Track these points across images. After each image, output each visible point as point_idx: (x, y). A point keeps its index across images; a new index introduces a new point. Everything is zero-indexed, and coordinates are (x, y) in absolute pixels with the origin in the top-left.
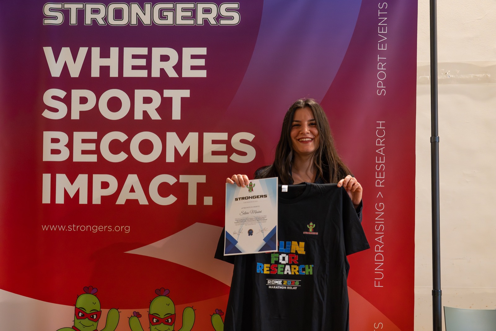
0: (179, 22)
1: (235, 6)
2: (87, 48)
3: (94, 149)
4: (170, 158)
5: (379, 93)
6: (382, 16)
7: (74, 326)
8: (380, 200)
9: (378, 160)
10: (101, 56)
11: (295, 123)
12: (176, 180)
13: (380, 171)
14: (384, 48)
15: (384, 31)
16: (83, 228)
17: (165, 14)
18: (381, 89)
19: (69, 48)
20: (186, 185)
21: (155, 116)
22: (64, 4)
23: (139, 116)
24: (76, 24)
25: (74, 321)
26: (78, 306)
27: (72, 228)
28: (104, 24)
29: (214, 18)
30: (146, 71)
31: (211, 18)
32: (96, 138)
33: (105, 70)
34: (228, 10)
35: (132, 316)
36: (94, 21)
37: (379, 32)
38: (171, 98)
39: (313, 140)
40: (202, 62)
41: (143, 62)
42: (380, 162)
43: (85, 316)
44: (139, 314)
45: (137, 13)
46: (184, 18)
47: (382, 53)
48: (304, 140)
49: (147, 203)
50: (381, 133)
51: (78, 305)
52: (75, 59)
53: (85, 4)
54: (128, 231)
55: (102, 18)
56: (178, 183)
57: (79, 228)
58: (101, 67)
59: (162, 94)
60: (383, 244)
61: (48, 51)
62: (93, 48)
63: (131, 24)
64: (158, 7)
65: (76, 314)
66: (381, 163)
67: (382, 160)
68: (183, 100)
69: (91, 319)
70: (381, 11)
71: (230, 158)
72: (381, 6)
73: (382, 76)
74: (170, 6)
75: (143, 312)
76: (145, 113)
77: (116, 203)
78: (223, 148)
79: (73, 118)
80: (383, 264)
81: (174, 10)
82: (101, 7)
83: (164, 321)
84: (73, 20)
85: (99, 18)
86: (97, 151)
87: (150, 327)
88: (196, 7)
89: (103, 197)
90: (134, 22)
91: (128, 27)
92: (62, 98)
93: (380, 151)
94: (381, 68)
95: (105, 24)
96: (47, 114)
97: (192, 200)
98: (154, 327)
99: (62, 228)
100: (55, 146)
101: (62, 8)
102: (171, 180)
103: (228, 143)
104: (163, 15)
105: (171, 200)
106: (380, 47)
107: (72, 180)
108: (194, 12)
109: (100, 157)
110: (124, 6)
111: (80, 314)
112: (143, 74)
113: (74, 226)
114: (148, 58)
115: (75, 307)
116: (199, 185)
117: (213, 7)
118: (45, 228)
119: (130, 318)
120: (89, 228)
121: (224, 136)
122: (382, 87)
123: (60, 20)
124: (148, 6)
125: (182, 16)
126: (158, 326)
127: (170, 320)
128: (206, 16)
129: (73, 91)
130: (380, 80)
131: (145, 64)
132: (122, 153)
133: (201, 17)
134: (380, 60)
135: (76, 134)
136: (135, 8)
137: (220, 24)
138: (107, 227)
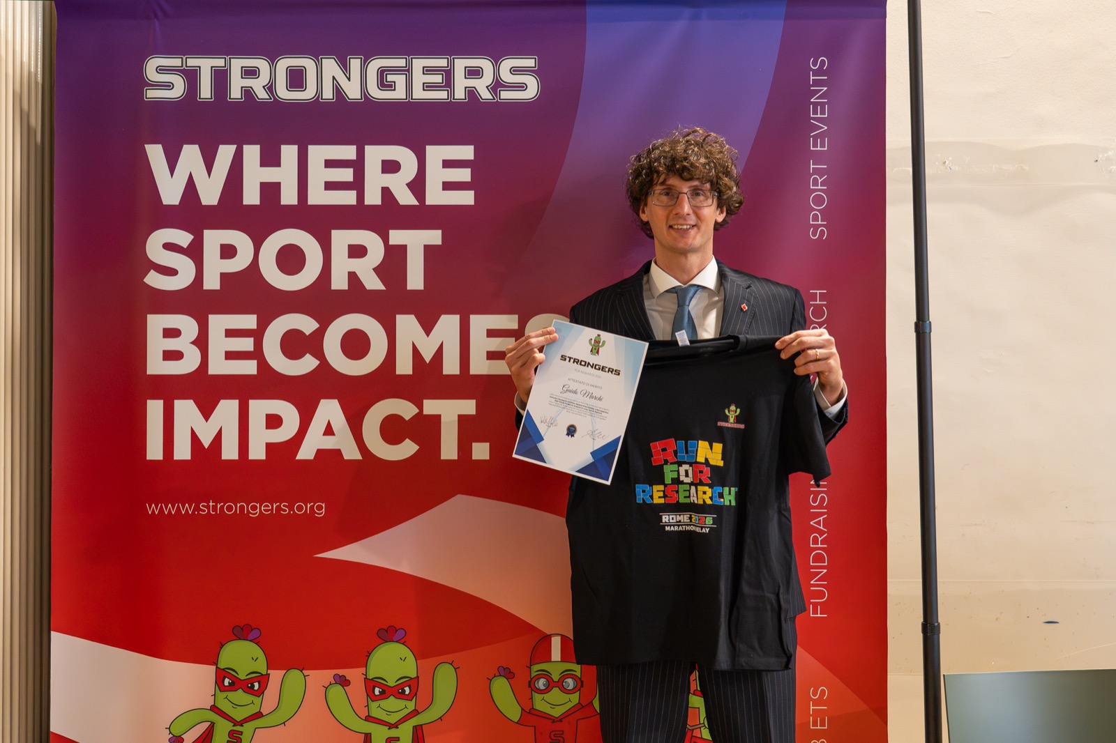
0: (419, 94)
1: (530, 62)
2: (234, 147)
3: (251, 348)
4: (404, 366)
5: (814, 234)
6: (816, 83)
7: (214, 705)
10: (263, 163)
12: (417, 411)
14: (822, 146)
15: (823, 112)
16: (230, 508)
17: (390, 78)
18: (817, 225)
19: (197, 147)
20: (436, 419)
21: (373, 283)
22: (186, 58)
23: (339, 282)
24: (212, 98)
25: (215, 695)
26: (222, 665)
27: (207, 508)
28: (268, 97)
29: (487, 87)
30: (354, 193)
31: (482, 87)
33: (270, 191)
34: (515, 71)
35: (331, 684)
36: (248, 92)
37: (812, 116)
38: (404, 248)
40: (464, 175)
41: (347, 175)
43: (236, 684)
44: (346, 680)
45: (333, 77)
46: (427, 87)
47: (818, 157)
49: (358, 457)
50: (818, 312)
52: (209, 169)
53: (230, 58)
54: (322, 513)
55: (264, 87)
56: (420, 415)
57: (222, 507)
58: (263, 185)
59: (385, 239)
60: (825, 532)
61: (155, 153)
62: (245, 147)
63: (322, 99)
64: (376, 64)
65: (219, 682)
68: (428, 249)
69: (249, 690)
70: (816, 73)
72: (815, 64)
73: (819, 201)
74: (400, 62)
75: (354, 674)
76: (353, 277)
77: (298, 458)
79: (206, 286)
80: (825, 571)
81: (407, 71)
82: (262, 64)
83: (398, 692)
84: (206, 91)
85: (258, 87)
86: (257, 354)
87: (368, 705)
88: (451, 64)
89: (269, 446)
90: (328, 94)
91: (317, 103)
92: (185, 247)
94: (818, 186)
95: (271, 99)
96: (154, 280)
98: (376, 704)
99: (187, 509)
101: (182, 66)
102: (406, 410)
104: (386, 81)
105: (407, 449)
106: (815, 146)
107: (207, 412)
108: (448, 74)
109: (263, 364)
110: (308, 63)
111: (227, 682)
112: (348, 198)
113: (211, 504)
114: (358, 165)
115: (215, 667)
116: (462, 419)
117: (485, 64)
119: (327, 688)
120: (242, 507)
121: (508, 321)
122: (820, 222)
123: (178, 89)
124: (355, 64)
125: (424, 83)
126: (383, 703)
127: (407, 690)
128: (472, 83)
129: (206, 232)
130: (816, 209)
131: (351, 179)
132: (308, 356)
133: (461, 85)
134: (816, 171)
135: (213, 319)
136: (331, 66)
137: (500, 99)
138: (280, 505)
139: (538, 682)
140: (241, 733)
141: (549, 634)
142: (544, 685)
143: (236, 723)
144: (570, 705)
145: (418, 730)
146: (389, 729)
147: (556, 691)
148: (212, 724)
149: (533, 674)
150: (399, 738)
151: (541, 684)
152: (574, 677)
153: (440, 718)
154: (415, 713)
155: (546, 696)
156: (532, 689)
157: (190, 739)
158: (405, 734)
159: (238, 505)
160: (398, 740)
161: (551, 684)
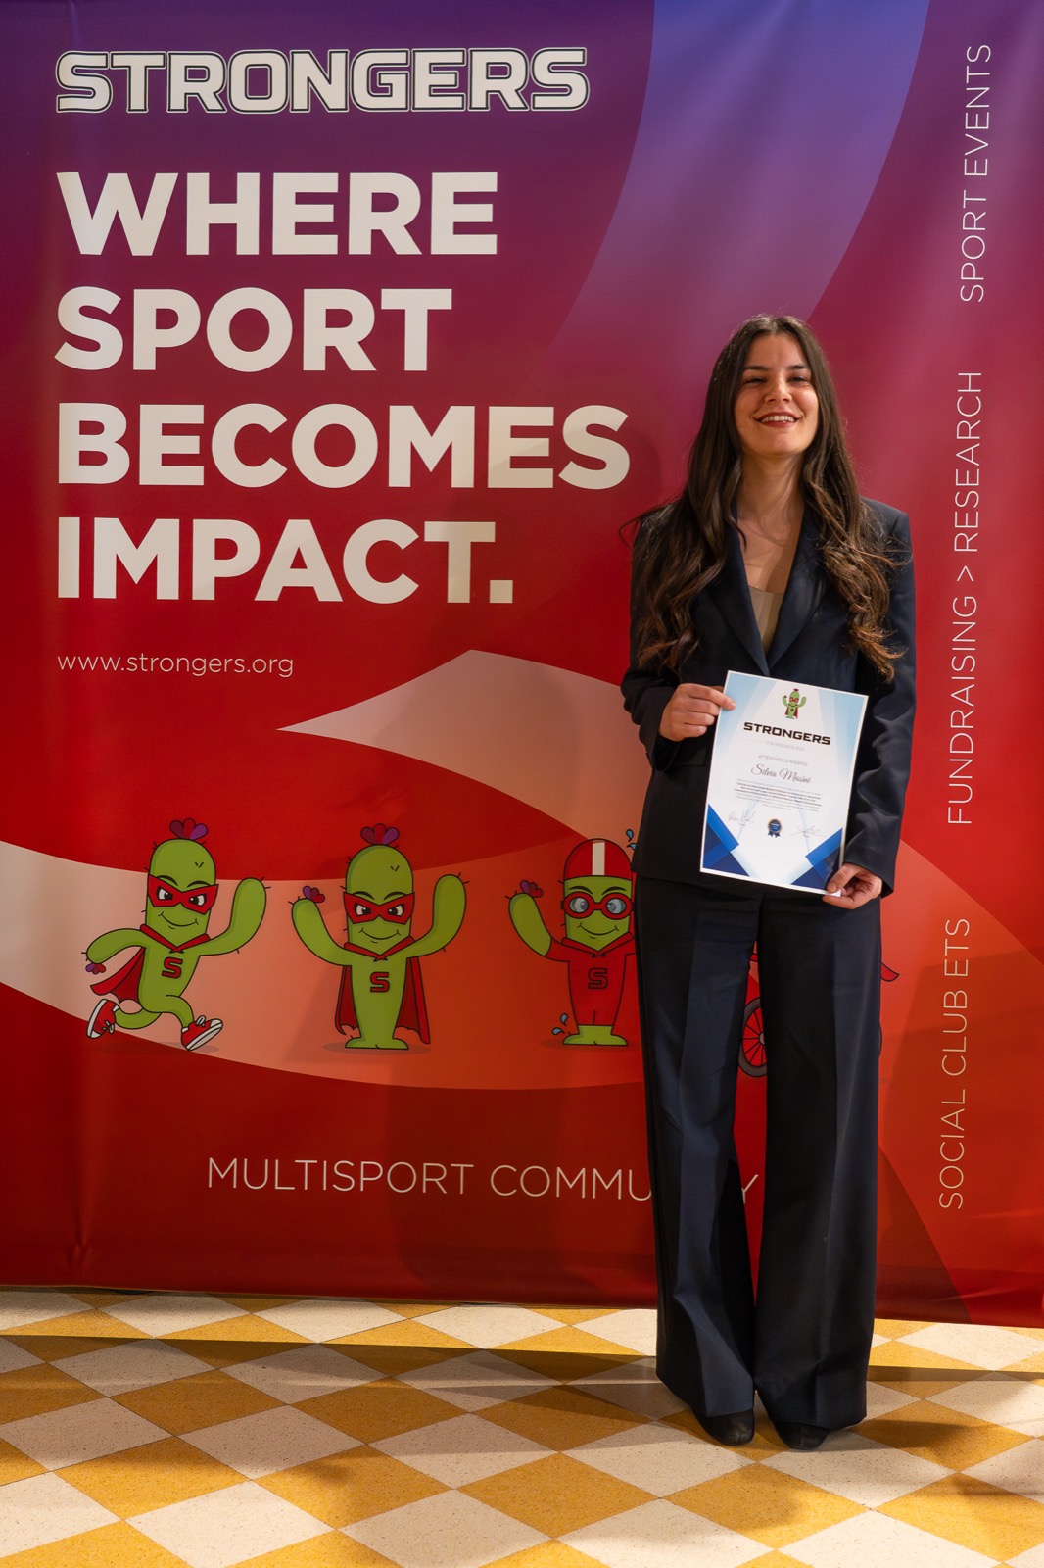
0: (424, 101)
1: (576, 56)
2: (174, 176)
3: (196, 451)
4: (400, 476)
5: (966, 295)
6: (975, 81)
7: (145, 925)
8: (966, 587)
9: (962, 480)
10: (215, 198)
11: (749, 374)
12: (414, 536)
13: (970, 508)
14: (981, 170)
15: (982, 123)
16: (167, 665)
17: (385, 79)
18: (970, 282)
19: (126, 176)
20: (442, 547)
21: (358, 361)
22: (112, 54)
23: (314, 361)
24: (145, 110)
25: (146, 911)
26: (155, 872)
27: (138, 663)
28: (221, 108)
29: (517, 91)
30: (334, 238)
31: (510, 90)
32: (201, 421)
33: (222, 235)
34: (555, 68)
35: (299, 899)
36: (194, 101)
37: (967, 128)
38: (401, 313)
40: (484, 213)
41: (325, 213)
42: (967, 484)
43: (175, 898)
44: (319, 894)
45: (308, 78)
46: (436, 91)
47: (974, 186)
49: (338, 598)
50: (969, 403)
51: (157, 870)
52: (142, 206)
53: (170, 54)
54: (288, 673)
55: (215, 93)
56: (419, 543)
57: (156, 663)
58: (213, 228)
59: (376, 301)
60: (971, 708)
61: (70, 184)
62: (190, 176)
63: (292, 109)
64: (366, 60)
65: (152, 894)
66: (969, 486)
67: (973, 479)
68: (434, 316)
69: (192, 906)
70: (974, 68)
71: (562, 476)
72: (972, 56)
73: (973, 247)
74: (399, 57)
75: (329, 887)
76: (332, 353)
77: (257, 599)
78: (540, 447)
79: (137, 366)
80: (971, 760)
81: (408, 69)
82: (212, 62)
83: (386, 913)
84: (138, 100)
85: (207, 93)
86: (204, 458)
87: (347, 929)
88: (468, 59)
89: (220, 583)
90: (301, 102)
91: (286, 115)
92: (110, 313)
93: (968, 455)
94: (973, 226)
95: (224, 110)
96: (69, 356)
97: (458, 590)
98: (359, 927)
99: (111, 664)
100: (92, 443)
101: (106, 66)
102: (400, 534)
103: (554, 434)
104: (380, 84)
105: (402, 588)
106: (970, 170)
107: (137, 536)
108: (464, 73)
109: (212, 472)
110: (273, 60)
111: (162, 894)
112: (327, 245)
113: (142, 658)
114: (340, 200)
115: (146, 874)
116: (477, 548)
117: (514, 59)
118: (65, 663)
119: (294, 904)
120: (183, 663)
121: (543, 416)
122: (974, 278)
123: (101, 98)
124: (338, 60)
125: (431, 86)
126: (368, 926)
127: (399, 910)
128: (496, 85)
129: (137, 292)
130: (970, 260)
131: (330, 220)
132: (271, 461)
133: (481, 87)
134: (972, 206)
135: (146, 410)
136: (304, 63)
137: (534, 108)
138: (233, 661)
139: (573, 904)
140: (180, 962)
141: (588, 839)
142: (582, 907)
143: (173, 948)
144: (616, 935)
145: (413, 966)
146: (375, 961)
147: (597, 914)
148: (143, 950)
149: (568, 892)
150: (387, 973)
151: (578, 904)
152: (622, 897)
153: (443, 948)
154: (408, 941)
155: (585, 922)
156: (566, 913)
157: (113, 967)
158: (396, 969)
159: (179, 660)
160: (387, 977)
161: (591, 906)
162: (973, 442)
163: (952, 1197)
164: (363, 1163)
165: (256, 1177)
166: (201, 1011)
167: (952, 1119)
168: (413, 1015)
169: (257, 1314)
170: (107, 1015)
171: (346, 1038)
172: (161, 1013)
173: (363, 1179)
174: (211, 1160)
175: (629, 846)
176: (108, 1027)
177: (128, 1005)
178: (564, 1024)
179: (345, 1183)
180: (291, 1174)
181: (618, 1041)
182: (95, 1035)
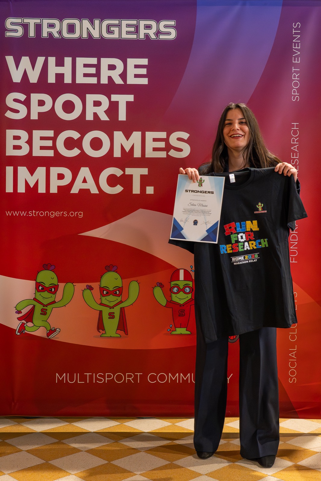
0: (124, 36)
1: (172, 23)
2: (43, 58)
3: (51, 145)
4: (117, 154)
5: (294, 99)
6: (296, 34)
7: (35, 298)
9: (293, 156)
10: (57, 65)
11: (227, 122)
12: (122, 173)
14: (298, 61)
15: (298, 46)
16: (42, 214)
17: (112, 29)
19: (28, 57)
20: (131, 176)
21: (104, 117)
22: (24, 19)
23: (89, 117)
24: (34, 36)
25: (35, 293)
26: (38, 281)
27: (33, 213)
29: (154, 33)
30: (96, 78)
31: (152, 33)
32: (53, 136)
33: (60, 77)
34: (166, 26)
35: (85, 289)
36: (50, 34)
37: (293, 48)
38: (117, 102)
39: (243, 136)
40: (144, 71)
41: (93, 71)
42: (295, 157)
43: (44, 289)
44: (92, 287)
45: (87, 28)
46: (128, 33)
47: (296, 66)
48: (235, 136)
49: (97, 192)
50: (295, 132)
52: (33, 67)
53: (42, 19)
54: (81, 216)
55: (57, 32)
56: (124, 175)
57: (38, 213)
58: (56, 74)
59: (109, 98)
61: (10, 60)
62: (49, 58)
63: (82, 38)
64: (106, 22)
65: (37, 288)
68: (128, 103)
69: (50, 291)
70: (295, 29)
71: (169, 153)
72: (295, 26)
73: (296, 84)
74: (116, 22)
75: (95, 285)
76: (95, 115)
77: (71, 192)
78: (162, 145)
79: (32, 118)
80: (297, 243)
81: (119, 26)
82: (56, 22)
83: (113, 293)
84: (32, 33)
85: (55, 32)
86: (54, 147)
87: (101, 299)
88: (138, 23)
89: (59, 187)
90: (85, 35)
91: (80, 40)
92: (23, 101)
93: (295, 148)
94: (296, 78)
95: (60, 37)
96: (9, 115)
98: (105, 298)
99: (23, 214)
101: (22, 23)
102: (118, 172)
103: (166, 140)
104: (110, 30)
105: (118, 189)
106: (295, 61)
107: (32, 172)
108: (137, 27)
109: (56, 152)
110: (76, 22)
111: (40, 288)
112: (93, 80)
113: (34, 212)
114: (98, 67)
115: (35, 282)
116: (142, 177)
117: (153, 23)
118: (8, 213)
119: (83, 291)
120: (47, 213)
121: (163, 135)
122: (296, 94)
123: (20, 32)
124: (97, 22)
125: (126, 31)
126: (108, 298)
127: (118, 292)
128: (147, 31)
129: (32, 94)
130: (295, 88)
131: (95, 72)
132: (76, 149)
133: (143, 32)
134: (295, 72)
135: (35, 132)
136: (86, 23)
137: (159, 39)
138: (63, 213)
139: (174, 289)
140: (46, 310)
141: (178, 268)
142: (176, 290)
143: (44, 305)
144: (187, 299)
145: (122, 310)
146: (110, 309)
147: (181, 293)
148: (34, 306)
149: (172, 286)
150: (114, 313)
151: (175, 290)
152: (189, 287)
153: (132, 304)
155: (178, 295)
156: (171, 292)
157: (24, 312)
158: (117, 311)
159: (45, 212)
160: (114, 314)
161: (179, 290)
162: (296, 144)
163: (293, 379)
164: (106, 374)
165: (72, 379)
166: (53, 326)
167: (293, 355)
168: (122, 326)
169: (72, 424)
170: (22, 327)
171: (100, 334)
172: (40, 327)
173: (106, 379)
174: (57, 374)
175: (191, 271)
176: (23, 331)
177: (30, 324)
178: (171, 328)
179: (101, 380)
180: (83, 378)
181: (189, 333)
182: (18, 334)
